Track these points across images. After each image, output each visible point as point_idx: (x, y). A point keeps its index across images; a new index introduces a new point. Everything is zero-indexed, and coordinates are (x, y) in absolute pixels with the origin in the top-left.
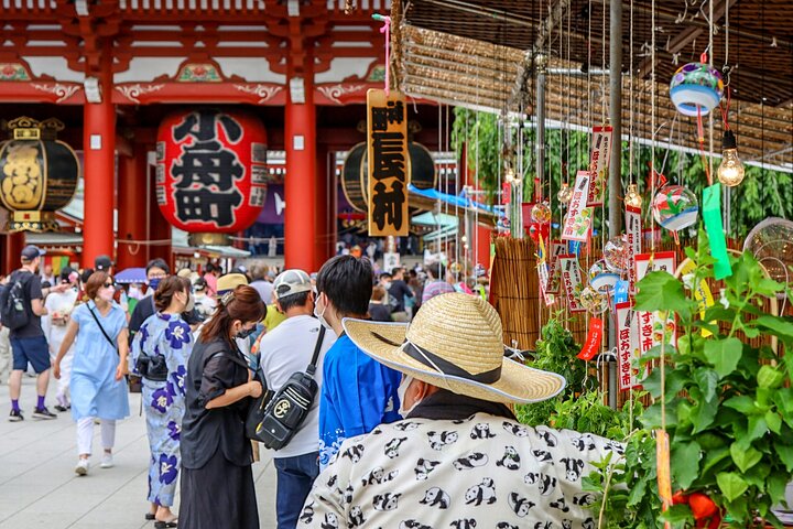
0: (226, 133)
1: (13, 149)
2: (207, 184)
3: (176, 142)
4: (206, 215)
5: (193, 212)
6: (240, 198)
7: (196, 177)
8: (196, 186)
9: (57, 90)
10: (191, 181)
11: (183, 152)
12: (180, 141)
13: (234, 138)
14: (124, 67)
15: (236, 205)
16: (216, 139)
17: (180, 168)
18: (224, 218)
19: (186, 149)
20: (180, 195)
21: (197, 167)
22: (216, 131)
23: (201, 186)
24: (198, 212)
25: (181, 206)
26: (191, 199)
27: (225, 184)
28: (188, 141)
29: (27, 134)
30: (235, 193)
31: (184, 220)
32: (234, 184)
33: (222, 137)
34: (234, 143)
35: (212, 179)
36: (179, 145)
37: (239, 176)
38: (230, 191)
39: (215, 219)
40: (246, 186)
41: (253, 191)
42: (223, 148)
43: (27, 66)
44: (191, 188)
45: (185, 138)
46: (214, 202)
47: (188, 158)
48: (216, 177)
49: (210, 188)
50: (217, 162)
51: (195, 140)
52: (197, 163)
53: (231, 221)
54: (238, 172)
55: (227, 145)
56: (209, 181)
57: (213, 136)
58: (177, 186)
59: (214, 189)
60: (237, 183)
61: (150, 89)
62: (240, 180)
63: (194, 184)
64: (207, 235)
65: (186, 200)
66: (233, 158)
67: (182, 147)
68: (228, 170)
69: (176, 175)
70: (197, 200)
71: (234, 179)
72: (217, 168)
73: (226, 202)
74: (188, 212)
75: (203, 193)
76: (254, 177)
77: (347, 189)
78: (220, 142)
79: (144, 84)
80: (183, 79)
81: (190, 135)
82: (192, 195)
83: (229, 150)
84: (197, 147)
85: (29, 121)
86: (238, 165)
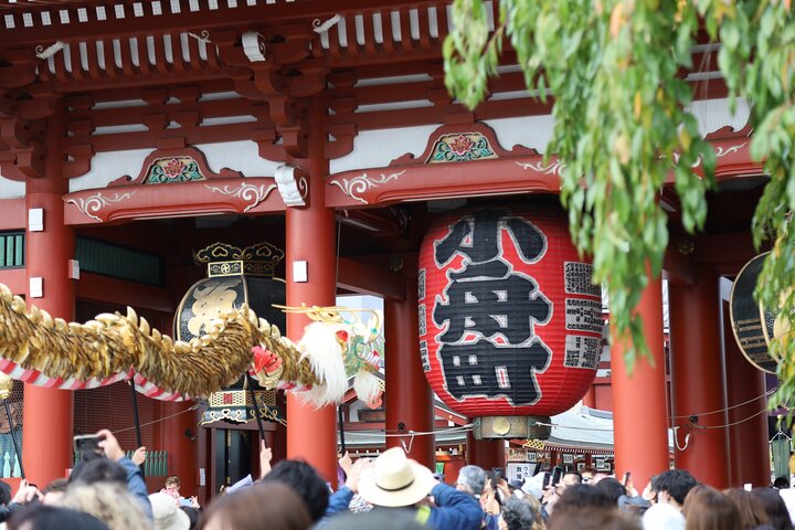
0: (517, 245)
1: (203, 292)
2: (489, 333)
3: (439, 267)
4: (491, 386)
5: (469, 382)
6: (546, 355)
7: (469, 323)
8: (470, 337)
9: (244, 192)
10: (463, 329)
11: (450, 282)
12: (445, 264)
13: (530, 255)
14: (346, 148)
15: (539, 368)
16: (500, 257)
17: (445, 307)
18: (522, 389)
19: (452, 275)
20: (447, 354)
21: (471, 306)
22: (500, 245)
23: (479, 336)
24: (477, 380)
25: (451, 372)
26: (464, 359)
27: (518, 331)
28: (456, 264)
29: (225, 268)
30: (537, 346)
31: (458, 396)
32: (533, 332)
33: (510, 253)
34: (534, 262)
35: (497, 324)
36: (444, 270)
37: (541, 318)
38: (527, 344)
39: (505, 391)
40: (557, 333)
41: (570, 343)
42: (512, 271)
43: (202, 158)
44: (463, 341)
45: (450, 260)
46: (501, 364)
47: (456, 292)
48: (503, 321)
49: (492, 339)
50: (502, 295)
51: (466, 260)
52: (470, 298)
53: (535, 395)
54: (540, 310)
55: (519, 266)
56: (491, 329)
57: (496, 251)
58: (442, 339)
59: (500, 341)
60: (538, 330)
61: (384, 179)
62: (543, 324)
63: (467, 333)
64: (499, 420)
65: (457, 361)
66: (532, 287)
67: (447, 275)
68: (523, 307)
69: (440, 323)
70: (473, 360)
71: (533, 322)
72: (502, 304)
73: (522, 363)
74: (461, 382)
75: (483, 349)
76: (570, 319)
77: (741, 335)
78: (506, 262)
79: (373, 172)
80: (438, 158)
81: (460, 254)
82: (465, 352)
83: (522, 274)
84: (470, 271)
85: (226, 248)
86: (539, 298)
